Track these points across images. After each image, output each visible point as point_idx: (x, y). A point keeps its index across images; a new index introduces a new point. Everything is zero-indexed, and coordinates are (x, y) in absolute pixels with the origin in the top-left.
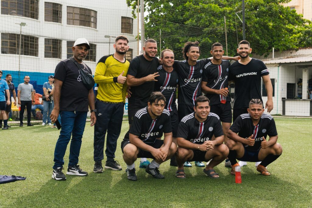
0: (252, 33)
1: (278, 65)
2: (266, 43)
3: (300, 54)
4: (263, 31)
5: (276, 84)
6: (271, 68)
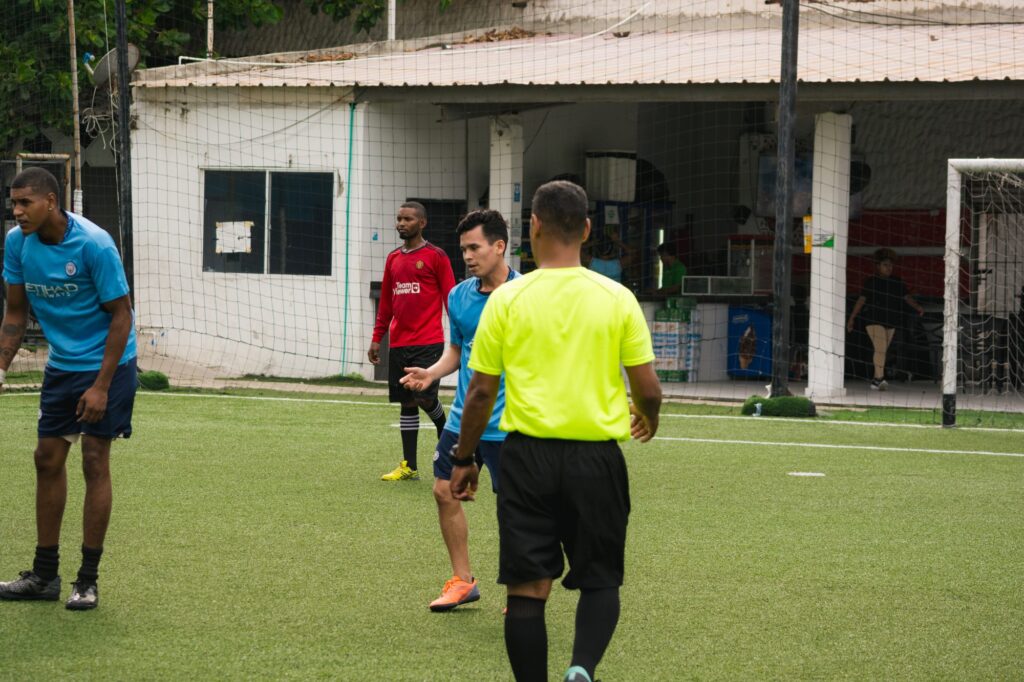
1: (351, 99)
5: (339, 204)
6: (312, 111)
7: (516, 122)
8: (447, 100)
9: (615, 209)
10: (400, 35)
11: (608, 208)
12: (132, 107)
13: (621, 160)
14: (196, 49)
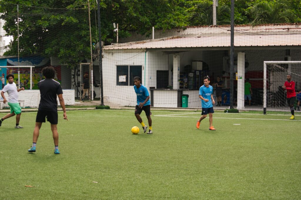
0: (128, 9)
1: (145, 51)
2: (148, 20)
3: (188, 34)
4: (144, 6)
5: (143, 71)
6: (138, 53)
7: (178, 55)
8: (164, 51)
9: (198, 72)
10: (155, 38)
11: (197, 72)
12: (102, 53)
13: (199, 62)
14: (115, 42)
